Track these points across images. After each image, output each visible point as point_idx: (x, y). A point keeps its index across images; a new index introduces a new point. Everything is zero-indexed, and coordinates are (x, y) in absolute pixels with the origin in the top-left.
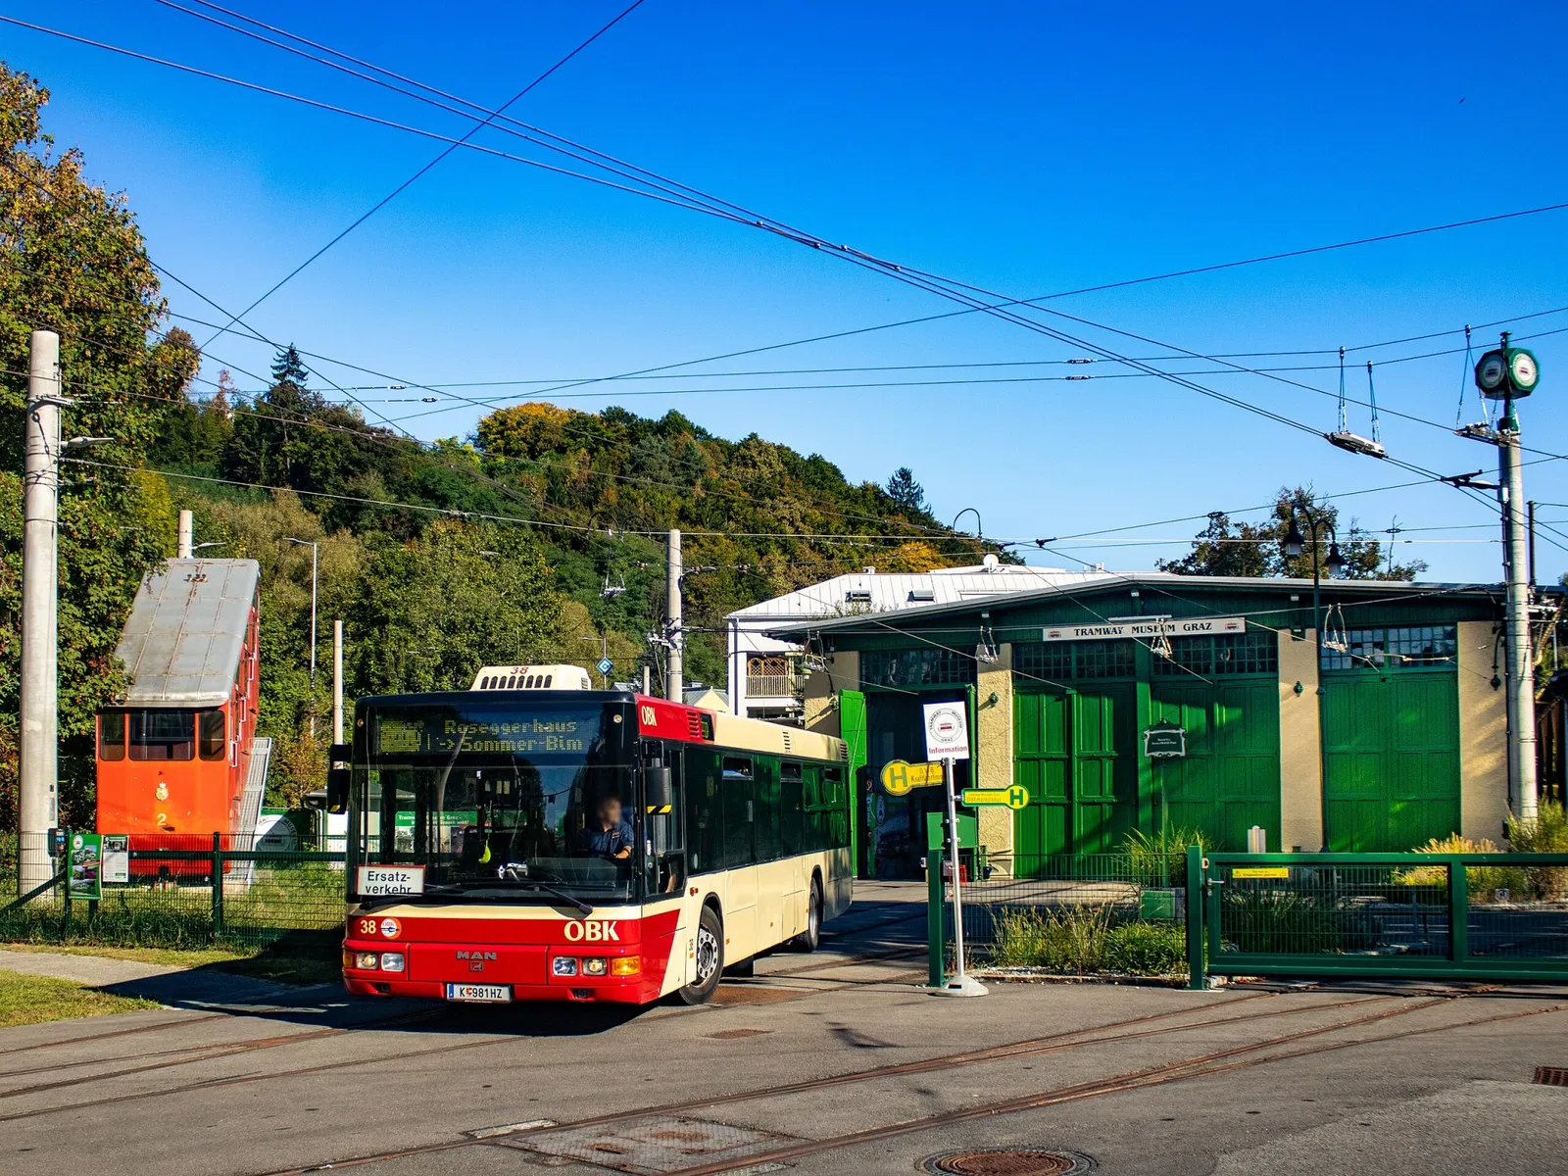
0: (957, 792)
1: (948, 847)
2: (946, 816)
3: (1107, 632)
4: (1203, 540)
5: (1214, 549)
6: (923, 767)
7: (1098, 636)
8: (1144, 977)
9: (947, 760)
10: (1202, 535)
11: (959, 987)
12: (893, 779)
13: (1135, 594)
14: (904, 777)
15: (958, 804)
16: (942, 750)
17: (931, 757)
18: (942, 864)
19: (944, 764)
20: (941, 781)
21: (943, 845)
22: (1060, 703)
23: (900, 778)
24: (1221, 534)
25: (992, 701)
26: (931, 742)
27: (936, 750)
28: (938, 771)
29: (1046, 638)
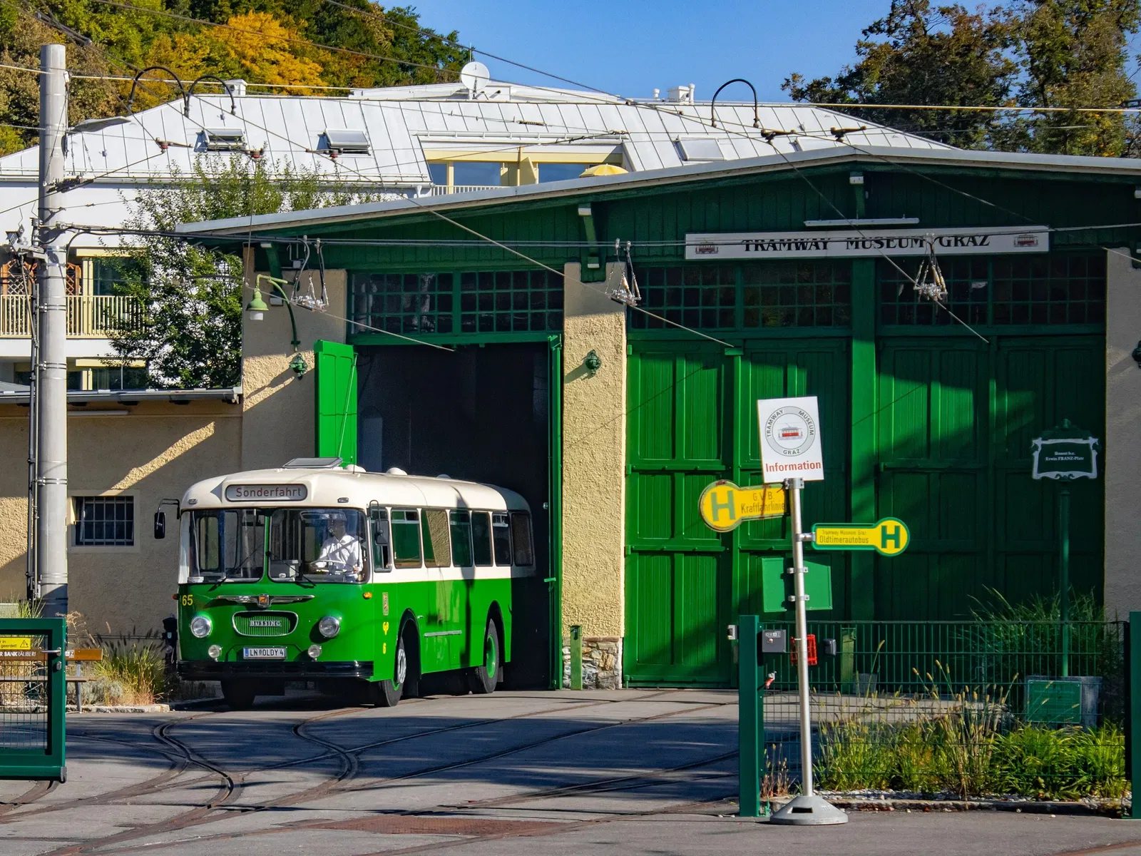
0: (806, 529)
1: (791, 607)
2: (790, 562)
3: (801, 245)
4: (880, 39)
5: (898, 59)
6: (759, 491)
7: (783, 253)
8: (1056, 801)
9: (791, 481)
10: (875, 28)
11: (809, 811)
12: (716, 508)
13: (857, 180)
14: (730, 505)
15: (807, 544)
16: (783, 468)
17: (768, 477)
18: (760, 635)
19: (787, 488)
20: (781, 511)
21: (784, 605)
22: (713, 372)
23: (724, 506)
24: (913, 29)
25: (590, 365)
26: (768, 457)
27: (776, 467)
28: (778, 497)
29: (691, 254)
